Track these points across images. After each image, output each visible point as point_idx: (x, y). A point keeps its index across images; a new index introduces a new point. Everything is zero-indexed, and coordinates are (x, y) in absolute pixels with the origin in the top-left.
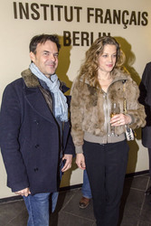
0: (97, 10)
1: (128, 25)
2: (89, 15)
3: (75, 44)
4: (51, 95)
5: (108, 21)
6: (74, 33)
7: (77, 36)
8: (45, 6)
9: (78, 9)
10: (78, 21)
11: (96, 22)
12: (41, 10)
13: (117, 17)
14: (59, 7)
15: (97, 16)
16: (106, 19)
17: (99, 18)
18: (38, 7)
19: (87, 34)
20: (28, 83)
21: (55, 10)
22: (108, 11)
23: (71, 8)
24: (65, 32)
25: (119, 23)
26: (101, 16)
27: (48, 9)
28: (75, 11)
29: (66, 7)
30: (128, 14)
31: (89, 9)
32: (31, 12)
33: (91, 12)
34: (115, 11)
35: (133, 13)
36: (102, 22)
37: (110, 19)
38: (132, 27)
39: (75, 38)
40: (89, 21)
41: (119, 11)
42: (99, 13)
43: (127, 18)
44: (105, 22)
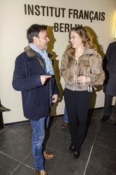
0: (75, 10)
1: (93, 20)
2: (70, 13)
3: (61, 31)
4: (43, 60)
6: (61, 24)
7: (62, 26)
8: (43, 7)
9: (64, 9)
10: (63, 17)
11: (74, 18)
12: (41, 10)
13: (86, 15)
14: (52, 8)
15: (74, 14)
16: (80, 16)
17: (76, 16)
18: (39, 8)
19: (68, 25)
20: (29, 55)
21: (50, 10)
22: (81, 11)
23: (59, 9)
24: (55, 24)
25: (88, 19)
26: (77, 14)
27: (45, 9)
28: (61, 11)
29: (56, 8)
30: (93, 13)
31: (70, 10)
32: (35, 10)
33: (71, 12)
34: (85, 11)
36: (77, 18)
37: (82, 16)
38: (95, 21)
39: (61, 27)
40: (69, 17)
41: (88, 11)
42: (76, 12)
43: (93, 16)
44: (79, 18)
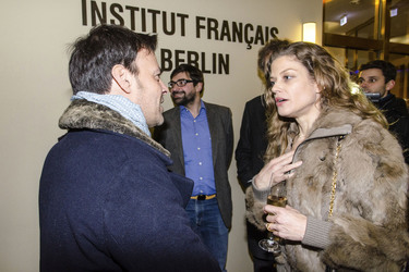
0: (210, 20)
1: (252, 45)
2: (199, 27)
5: (225, 37)
6: (177, 52)
7: (181, 56)
8: (133, 10)
9: (183, 17)
10: (183, 34)
11: (209, 37)
12: (126, 15)
13: (237, 32)
14: (154, 13)
15: (210, 29)
16: (223, 34)
17: (213, 33)
18: (121, 10)
19: (196, 54)
21: (149, 16)
22: (225, 23)
23: (173, 15)
24: (163, 51)
25: (241, 41)
26: (215, 29)
27: (138, 15)
28: (178, 20)
29: (164, 13)
30: (252, 29)
31: (198, 19)
32: (110, 16)
33: (202, 23)
34: (234, 24)
35: (259, 28)
36: (217, 38)
37: (228, 34)
38: (258, 47)
39: (178, 60)
40: (198, 36)
41: (241, 24)
42: (213, 25)
43: (252, 34)
44: (222, 39)
